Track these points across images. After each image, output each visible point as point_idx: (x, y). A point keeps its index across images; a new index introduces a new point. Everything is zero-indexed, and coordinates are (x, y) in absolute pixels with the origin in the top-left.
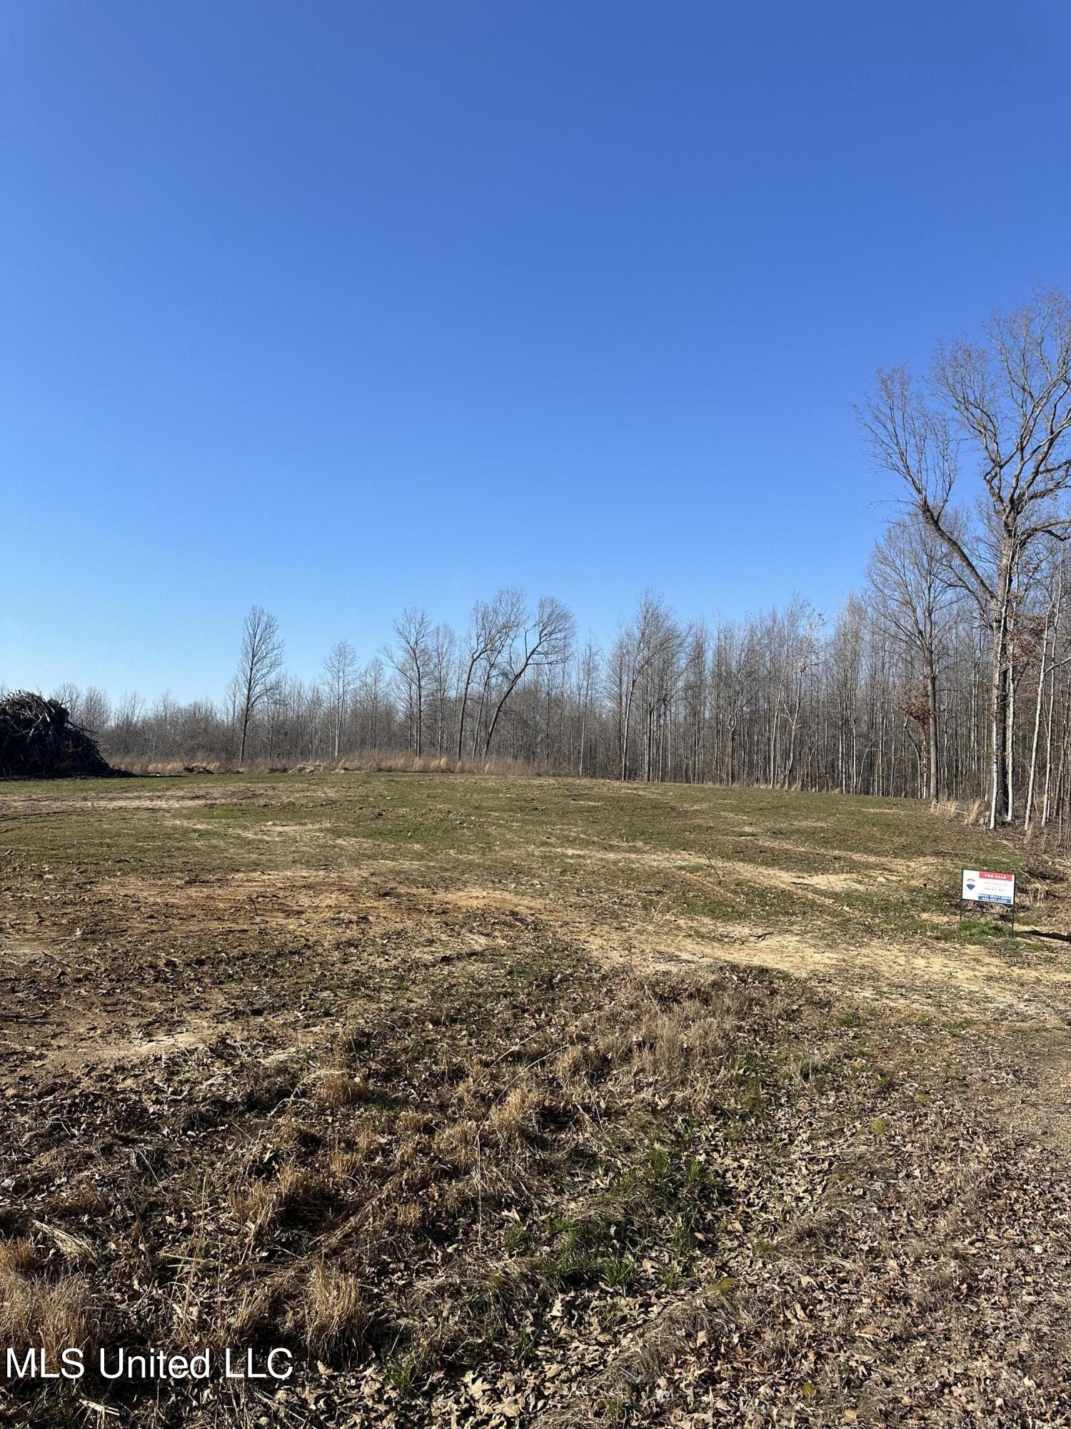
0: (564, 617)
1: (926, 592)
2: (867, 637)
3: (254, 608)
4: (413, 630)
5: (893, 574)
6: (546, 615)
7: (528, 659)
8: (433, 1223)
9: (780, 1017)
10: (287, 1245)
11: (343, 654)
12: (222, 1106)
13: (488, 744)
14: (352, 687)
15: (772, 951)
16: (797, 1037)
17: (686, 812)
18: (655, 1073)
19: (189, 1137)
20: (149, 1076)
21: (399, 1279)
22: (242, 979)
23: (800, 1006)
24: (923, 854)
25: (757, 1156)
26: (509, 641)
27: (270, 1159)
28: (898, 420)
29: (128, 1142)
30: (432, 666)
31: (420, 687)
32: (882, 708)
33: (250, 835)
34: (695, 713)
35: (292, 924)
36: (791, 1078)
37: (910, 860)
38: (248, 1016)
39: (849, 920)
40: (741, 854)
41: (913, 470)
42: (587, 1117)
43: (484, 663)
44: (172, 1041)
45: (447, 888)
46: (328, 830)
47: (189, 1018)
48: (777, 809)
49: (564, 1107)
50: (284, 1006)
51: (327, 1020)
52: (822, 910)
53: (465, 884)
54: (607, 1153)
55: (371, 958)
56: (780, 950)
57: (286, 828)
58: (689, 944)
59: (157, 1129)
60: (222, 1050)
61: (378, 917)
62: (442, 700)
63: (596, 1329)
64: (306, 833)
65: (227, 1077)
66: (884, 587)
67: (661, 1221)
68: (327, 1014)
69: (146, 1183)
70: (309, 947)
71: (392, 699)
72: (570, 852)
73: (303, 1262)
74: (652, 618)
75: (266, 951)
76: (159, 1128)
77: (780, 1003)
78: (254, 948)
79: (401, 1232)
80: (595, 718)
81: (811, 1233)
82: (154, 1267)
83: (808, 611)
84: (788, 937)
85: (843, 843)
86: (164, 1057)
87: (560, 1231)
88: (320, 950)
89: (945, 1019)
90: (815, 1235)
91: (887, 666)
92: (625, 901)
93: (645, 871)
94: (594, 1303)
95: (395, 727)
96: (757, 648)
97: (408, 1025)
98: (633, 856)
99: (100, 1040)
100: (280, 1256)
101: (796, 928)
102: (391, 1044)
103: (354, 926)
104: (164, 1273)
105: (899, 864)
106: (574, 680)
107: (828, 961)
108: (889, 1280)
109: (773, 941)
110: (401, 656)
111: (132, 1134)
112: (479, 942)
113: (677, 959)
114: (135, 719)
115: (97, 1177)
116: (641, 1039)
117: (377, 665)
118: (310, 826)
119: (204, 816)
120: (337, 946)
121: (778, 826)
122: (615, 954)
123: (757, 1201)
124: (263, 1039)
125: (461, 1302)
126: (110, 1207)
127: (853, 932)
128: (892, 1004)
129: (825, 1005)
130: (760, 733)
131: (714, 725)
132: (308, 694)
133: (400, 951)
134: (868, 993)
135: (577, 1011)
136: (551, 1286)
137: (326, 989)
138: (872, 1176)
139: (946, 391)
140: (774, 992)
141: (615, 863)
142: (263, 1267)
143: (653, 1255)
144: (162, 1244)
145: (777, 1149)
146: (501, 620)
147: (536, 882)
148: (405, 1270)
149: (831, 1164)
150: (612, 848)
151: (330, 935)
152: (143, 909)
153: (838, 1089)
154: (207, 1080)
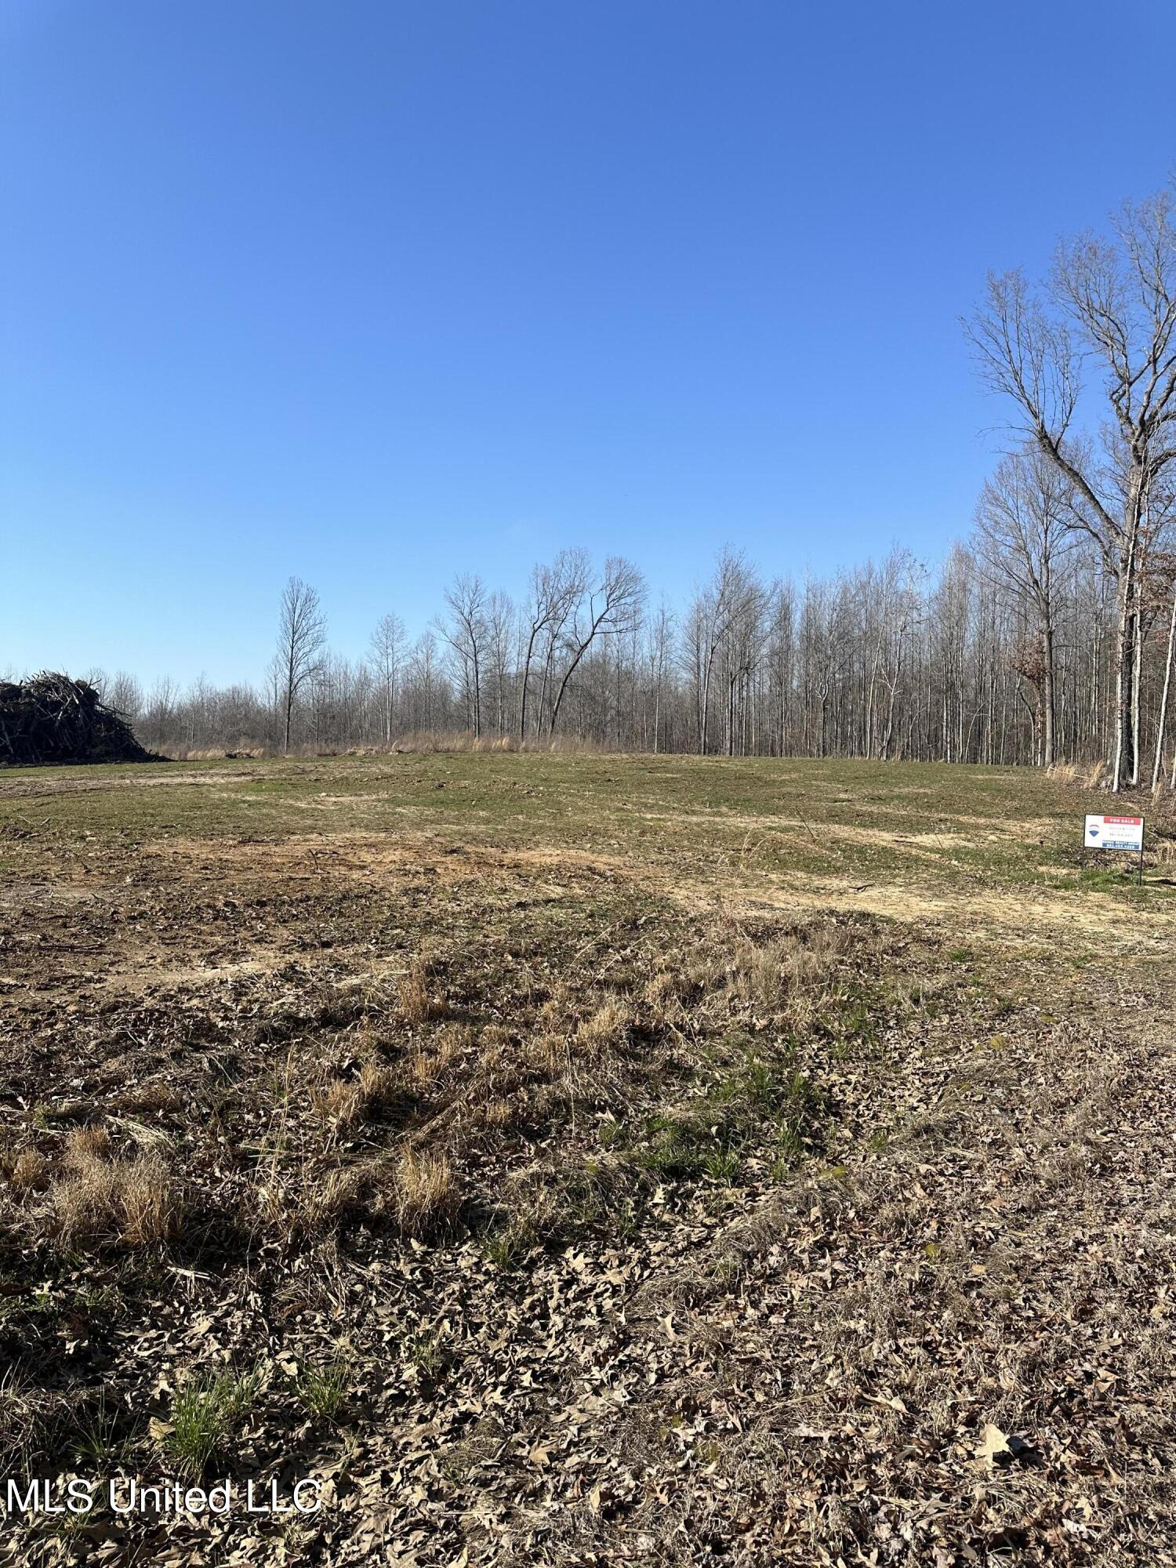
0: (634, 579)
1: (1043, 536)
2: (976, 590)
3: (292, 580)
4: (467, 600)
5: (1005, 516)
6: (613, 577)
7: (594, 628)
8: (524, 1123)
9: (885, 952)
10: (372, 1138)
11: (390, 629)
12: (296, 1023)
13: (553, 722)
14: (403, 664)
15: (873, 900)
16: (904, 971)
17: (774, 781)
18: (751, 998)
19: (263, 1048)
20: (215, 996)
21: (491, 1171)
22: (307, 919)
23: (907, 944)
24: (1040, 816)
25: (865, 1072)
26: (573, 608)
27: (349, 1066)
28: (1012, 334)
29: (197, 1048)
30: (489, 639)
31: (476, 662)
32: (993, 669)
33: (303, 805)
34: (781, 681)
35: (356, 875)
36: (900, 1004)
37: (1024, 821)
38: (316, 948)
39: (958, 873)
40: (834, 817)
41: (1029, 391)
42: (680, 1035)
43: (546, 633)
44: (237, 968)
45: (517, 848)
46: (387, 801)
47: (253, 950)
48: (873, 778)
49: (656, 1027)
50: (353, 939)
51: (400, 952)
52: (928, 864)
53: (537, 844)
54: (703, 1066)
55: (443, 903)
56: (883, 900)
57: (341, 799)
58: (782, 895)
59: (229, 1042)
60: (291, 974)
61: (446, 868)
62: (501, 676)
63: (701, 1215)
64: (363, 802)
65: (298, 997)
66: (995, 531)
67: (764, 1125)
68: (400, 946)
69: (220, 1084)
70: (376, 893)
71: (446, 677)
72: (649, 816)
73: (390, 1153)
74: (732, 577)
75: (331, 894)
76: (230, 1041)
77: (886, 940)
78: (317, 892)
79: (491, 1128)
80: (670, 692)
81: (928, 1129)
82: (234, 1157)
83: (909, 561)
84: (891, 888)
85: (950, 807)
86: (230, 979)
87: (658, 1130)
88: (387, 895)
89: (1067, 953)
90: (933, 1130)
91: (998, 621)
92: (711, 858)
93: (732, 831)
94: (698, 1193)
95: (452, 708)
96: (852, 606)
97: (486, 956)
98: (717, 819)
99: (161, 968)
100: (365, 1149)
101: (899, 880)
102: (468, 972)
103: (422, 877)
104: (245, 1161)
105: (1013, 826)
106: (646, 651)
107: (936, 908)
108: (1015, 1165)
109: (874, 892)
110: (454, 628)
111: (203, 1042)
112: (557, 892)
113: (772, 908)
114: (170, 705)
115: (169, 1078)
116: (734, 969)
117: (429, 641)
118: (366, 797)
119: (252, 790)
120: (406, 892)
121: (876, 793)
122: (701, 903)
123: (867, 1112)
124: (334, 967)
125: (557, 1188)
126: (184, 1105)
127: (962, 883)
128: (1008, 943)
129: (935, 943)
130: (853, 702)
131: (803, 695)
132: (355, 674)
133: (473, 898)
134: (982, 934)
135: (664, 947)
136: (652, 1177)
137: (397, 927)
138: (992, 1086)
139: (1068, 296)
140: (876, 933)
141: (698, 825)
142: (349, 1156)
143: (759, 1154)
144: (241, 1139)
145: (887, 1067)
146: (564, 585)
147: (613, 842)
148: (497, 1162)
149: (946, 1077)
150: (694, 813)
151: (396, 884)
152: (195, 863)
153: (952, 1013)
154: (277, 999)
